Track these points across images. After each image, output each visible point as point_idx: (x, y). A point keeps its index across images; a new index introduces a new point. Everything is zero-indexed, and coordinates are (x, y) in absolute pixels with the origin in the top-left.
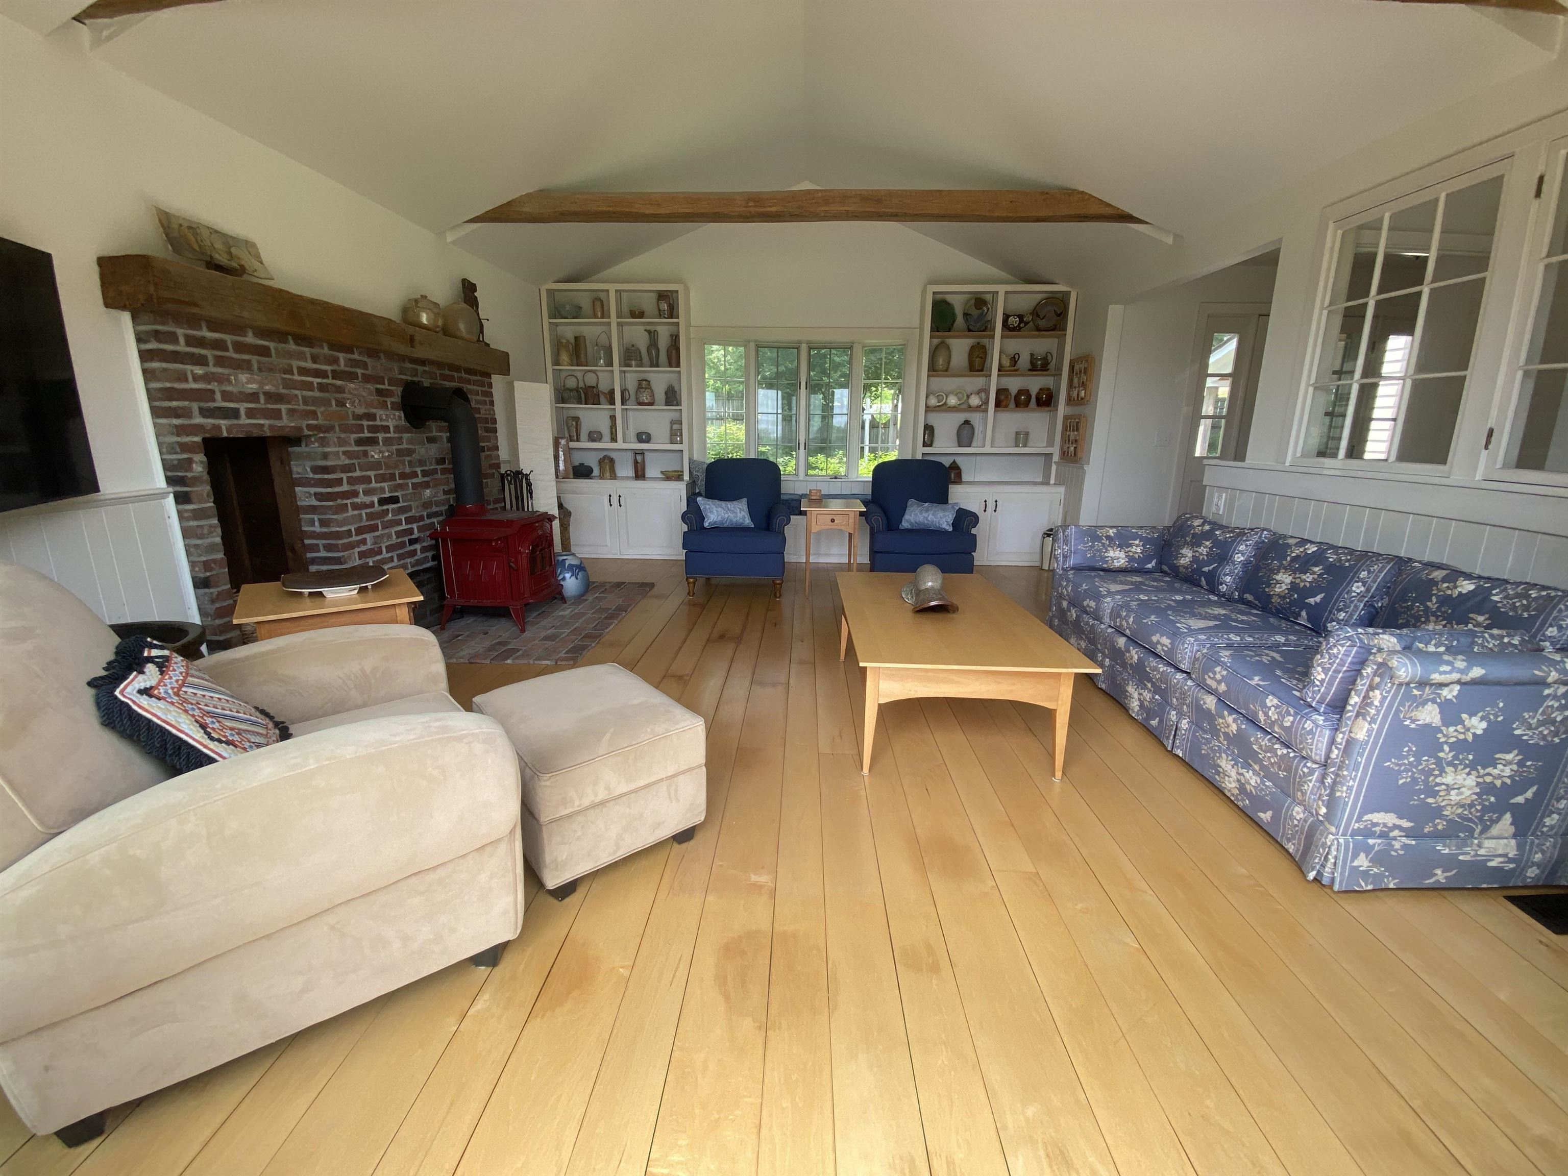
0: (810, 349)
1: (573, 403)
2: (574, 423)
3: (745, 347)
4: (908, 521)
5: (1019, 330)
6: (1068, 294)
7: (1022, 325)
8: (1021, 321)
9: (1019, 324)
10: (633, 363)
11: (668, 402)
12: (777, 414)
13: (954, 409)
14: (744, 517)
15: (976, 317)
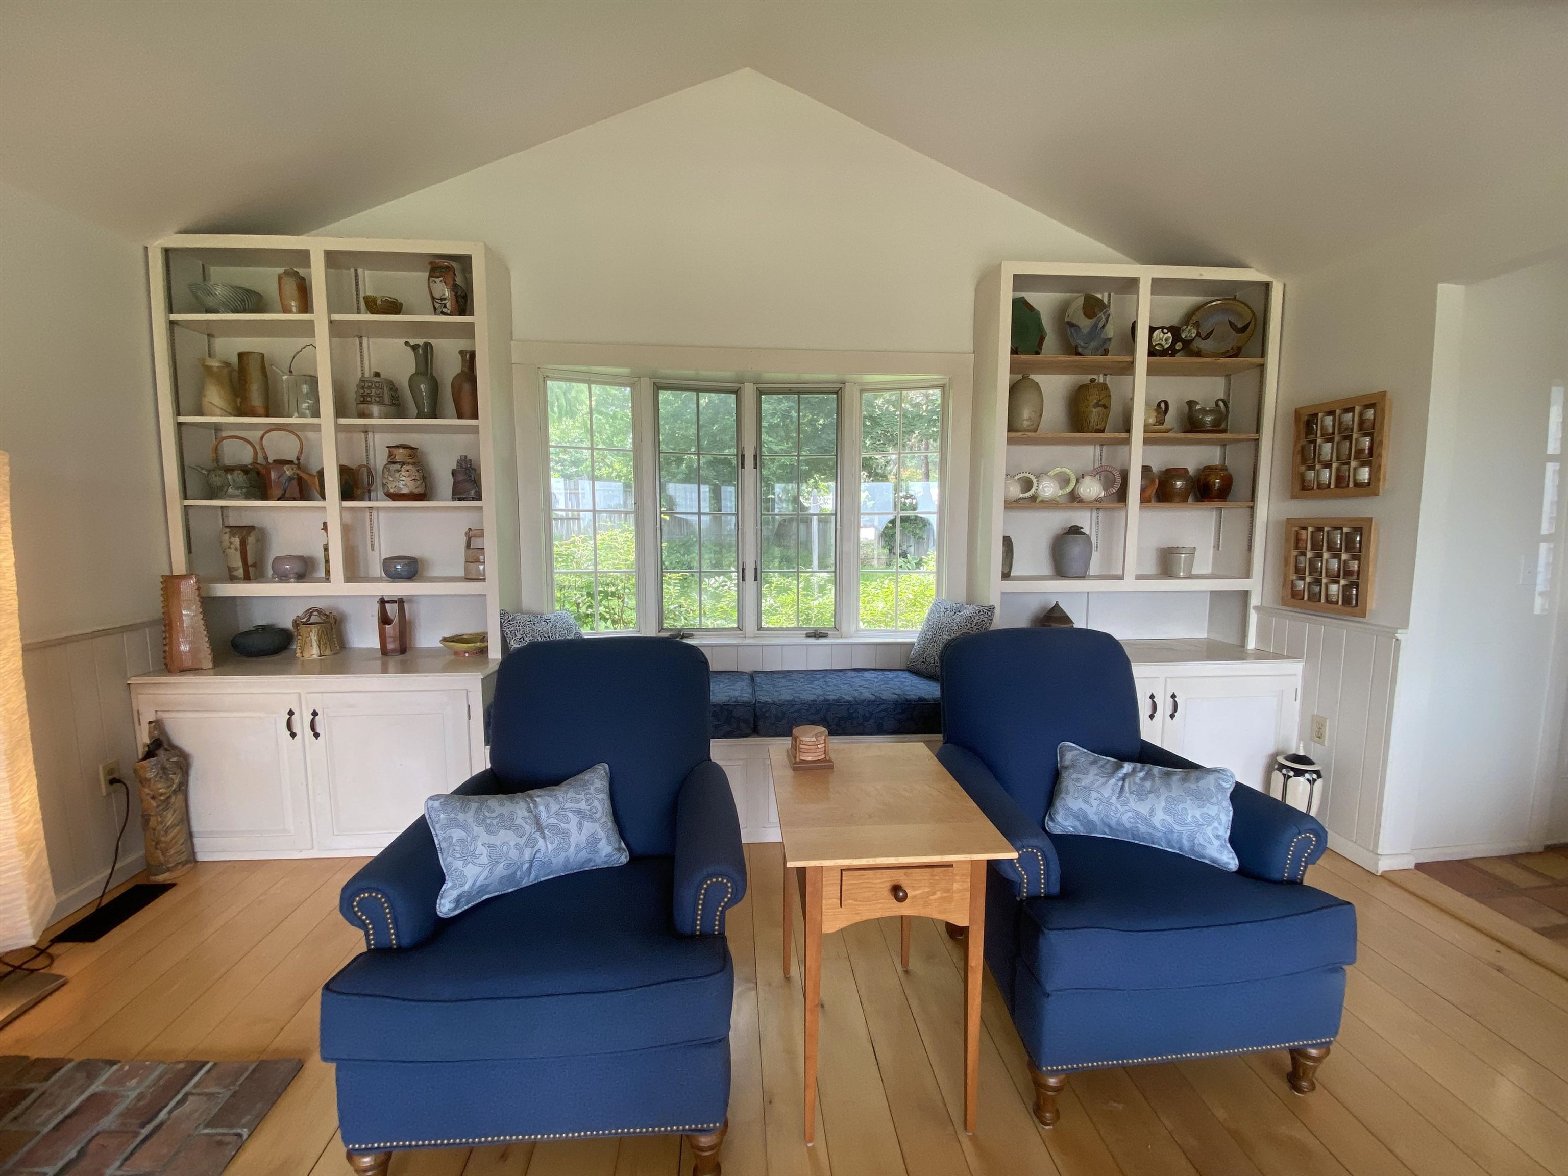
0: (761, 392)
1: (232, 497)
2: (237, 541)
3: (632, 386)
4: (1070, 813)
5: (1173, 355)
6: (1267, 287)
7: (1179, 346)
8: (1177, 336)
9: (1173, 344)
10: (375, 409)
11: (458, 494)
12: (699, 514)
13: (1050, 505)
14: (593, 841)
15: (1085, 331)
